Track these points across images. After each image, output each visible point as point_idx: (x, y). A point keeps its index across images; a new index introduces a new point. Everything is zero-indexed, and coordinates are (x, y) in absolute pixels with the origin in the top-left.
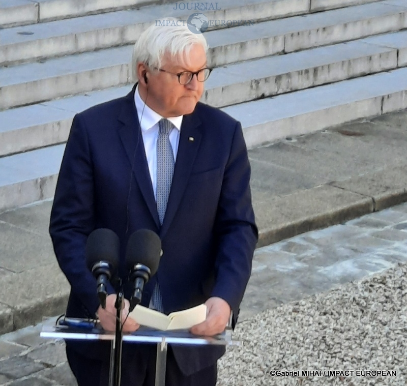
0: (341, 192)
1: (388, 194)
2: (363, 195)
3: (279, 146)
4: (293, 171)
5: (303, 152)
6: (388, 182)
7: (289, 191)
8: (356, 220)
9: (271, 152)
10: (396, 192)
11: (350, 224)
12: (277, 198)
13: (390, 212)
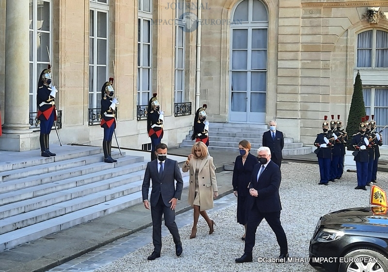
0: (47, 259)
1: (64, 258)
2: (55, 260)
3: (23, 245)
4: (29, 254)
5: (33, 247)
6: (63, 254)
7: (28, 261)
8: (53, 269)
9: (21, 248)
10: (66, 257)
11: (50, 270)
12: (24, 264)
13: (65, 264)
